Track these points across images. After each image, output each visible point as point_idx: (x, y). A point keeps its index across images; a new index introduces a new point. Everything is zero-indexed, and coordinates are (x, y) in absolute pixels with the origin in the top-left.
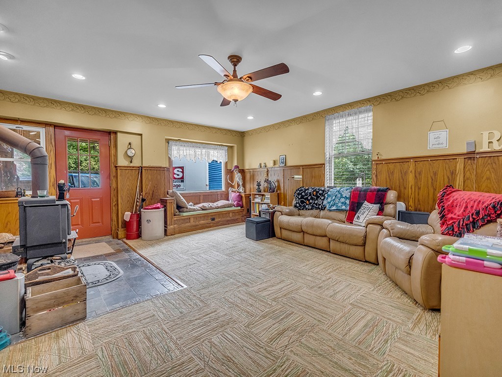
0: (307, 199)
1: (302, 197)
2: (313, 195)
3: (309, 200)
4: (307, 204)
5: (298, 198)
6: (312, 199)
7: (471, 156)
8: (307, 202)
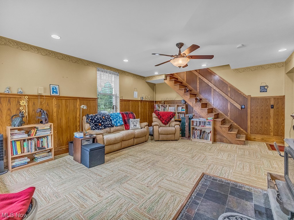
0: (99, 122)
1: (95, 122)
2: (103, 119)
3: (101, 123)
4: (100, 126)
5: (92, 122)
6: (103, 121)
7: (141, 101)
8: (100, 124)
